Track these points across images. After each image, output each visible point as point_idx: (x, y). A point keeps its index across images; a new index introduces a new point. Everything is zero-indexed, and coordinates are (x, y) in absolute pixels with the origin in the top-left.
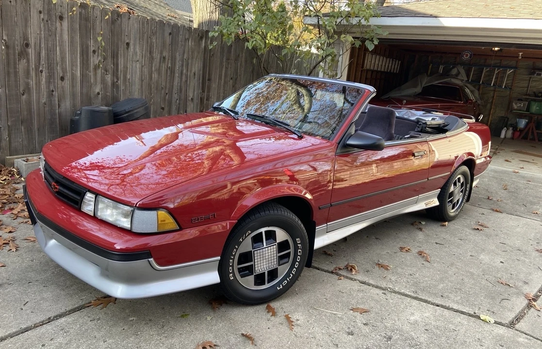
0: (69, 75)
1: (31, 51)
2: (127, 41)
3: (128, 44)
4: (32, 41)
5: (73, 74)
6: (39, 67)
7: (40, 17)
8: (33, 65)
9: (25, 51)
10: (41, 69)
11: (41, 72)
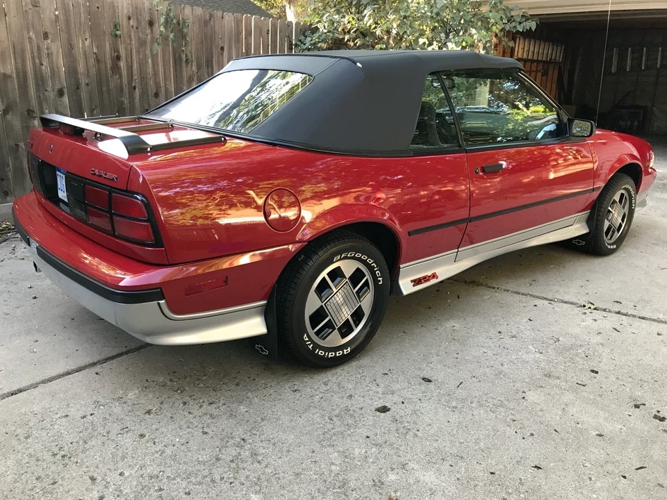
0: (163, 90)
1: (122, 64)
2: (222, 45)
3: (222, 49)
4: (123, 53)
5: (166, 90)
6: (132, 84)
7: (129, 23)
8: (125, 81)
9: (117, 65)
10: (133, 85)
11: (135, 88)
